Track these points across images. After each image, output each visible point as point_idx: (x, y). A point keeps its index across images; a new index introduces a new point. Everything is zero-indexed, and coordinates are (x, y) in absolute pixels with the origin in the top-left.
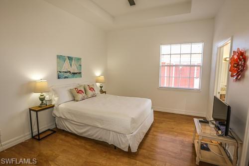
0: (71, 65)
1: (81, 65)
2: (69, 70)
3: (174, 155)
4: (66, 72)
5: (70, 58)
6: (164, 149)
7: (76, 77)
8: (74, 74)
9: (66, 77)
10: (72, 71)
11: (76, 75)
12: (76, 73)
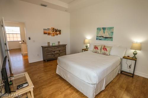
0: (104, 33)
1: (113, 32)
2: (103, 35)
3: (43, 87)
4: (100, 37)
5: (104, 29)
6: (50, 86)
7: (107, 40)
8: (106, 38)
9: (100, 39)
10: (104, 36)
11: (107, 39)
12: (108, 38)
